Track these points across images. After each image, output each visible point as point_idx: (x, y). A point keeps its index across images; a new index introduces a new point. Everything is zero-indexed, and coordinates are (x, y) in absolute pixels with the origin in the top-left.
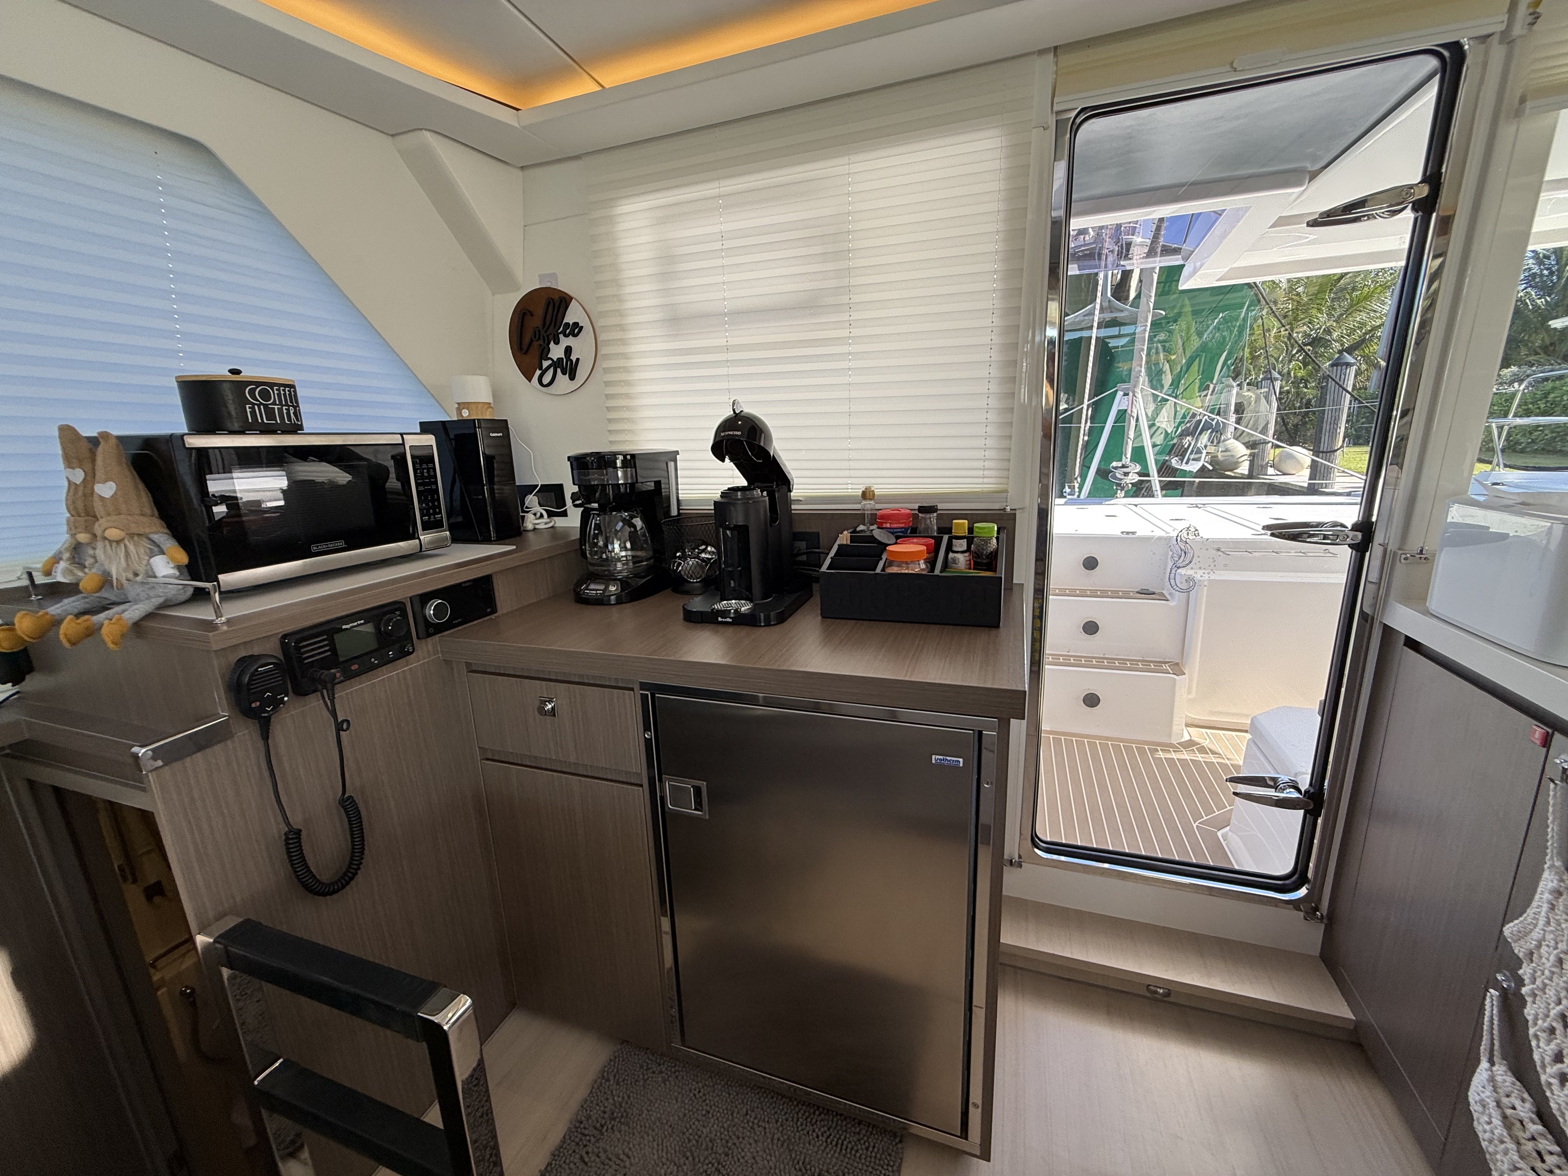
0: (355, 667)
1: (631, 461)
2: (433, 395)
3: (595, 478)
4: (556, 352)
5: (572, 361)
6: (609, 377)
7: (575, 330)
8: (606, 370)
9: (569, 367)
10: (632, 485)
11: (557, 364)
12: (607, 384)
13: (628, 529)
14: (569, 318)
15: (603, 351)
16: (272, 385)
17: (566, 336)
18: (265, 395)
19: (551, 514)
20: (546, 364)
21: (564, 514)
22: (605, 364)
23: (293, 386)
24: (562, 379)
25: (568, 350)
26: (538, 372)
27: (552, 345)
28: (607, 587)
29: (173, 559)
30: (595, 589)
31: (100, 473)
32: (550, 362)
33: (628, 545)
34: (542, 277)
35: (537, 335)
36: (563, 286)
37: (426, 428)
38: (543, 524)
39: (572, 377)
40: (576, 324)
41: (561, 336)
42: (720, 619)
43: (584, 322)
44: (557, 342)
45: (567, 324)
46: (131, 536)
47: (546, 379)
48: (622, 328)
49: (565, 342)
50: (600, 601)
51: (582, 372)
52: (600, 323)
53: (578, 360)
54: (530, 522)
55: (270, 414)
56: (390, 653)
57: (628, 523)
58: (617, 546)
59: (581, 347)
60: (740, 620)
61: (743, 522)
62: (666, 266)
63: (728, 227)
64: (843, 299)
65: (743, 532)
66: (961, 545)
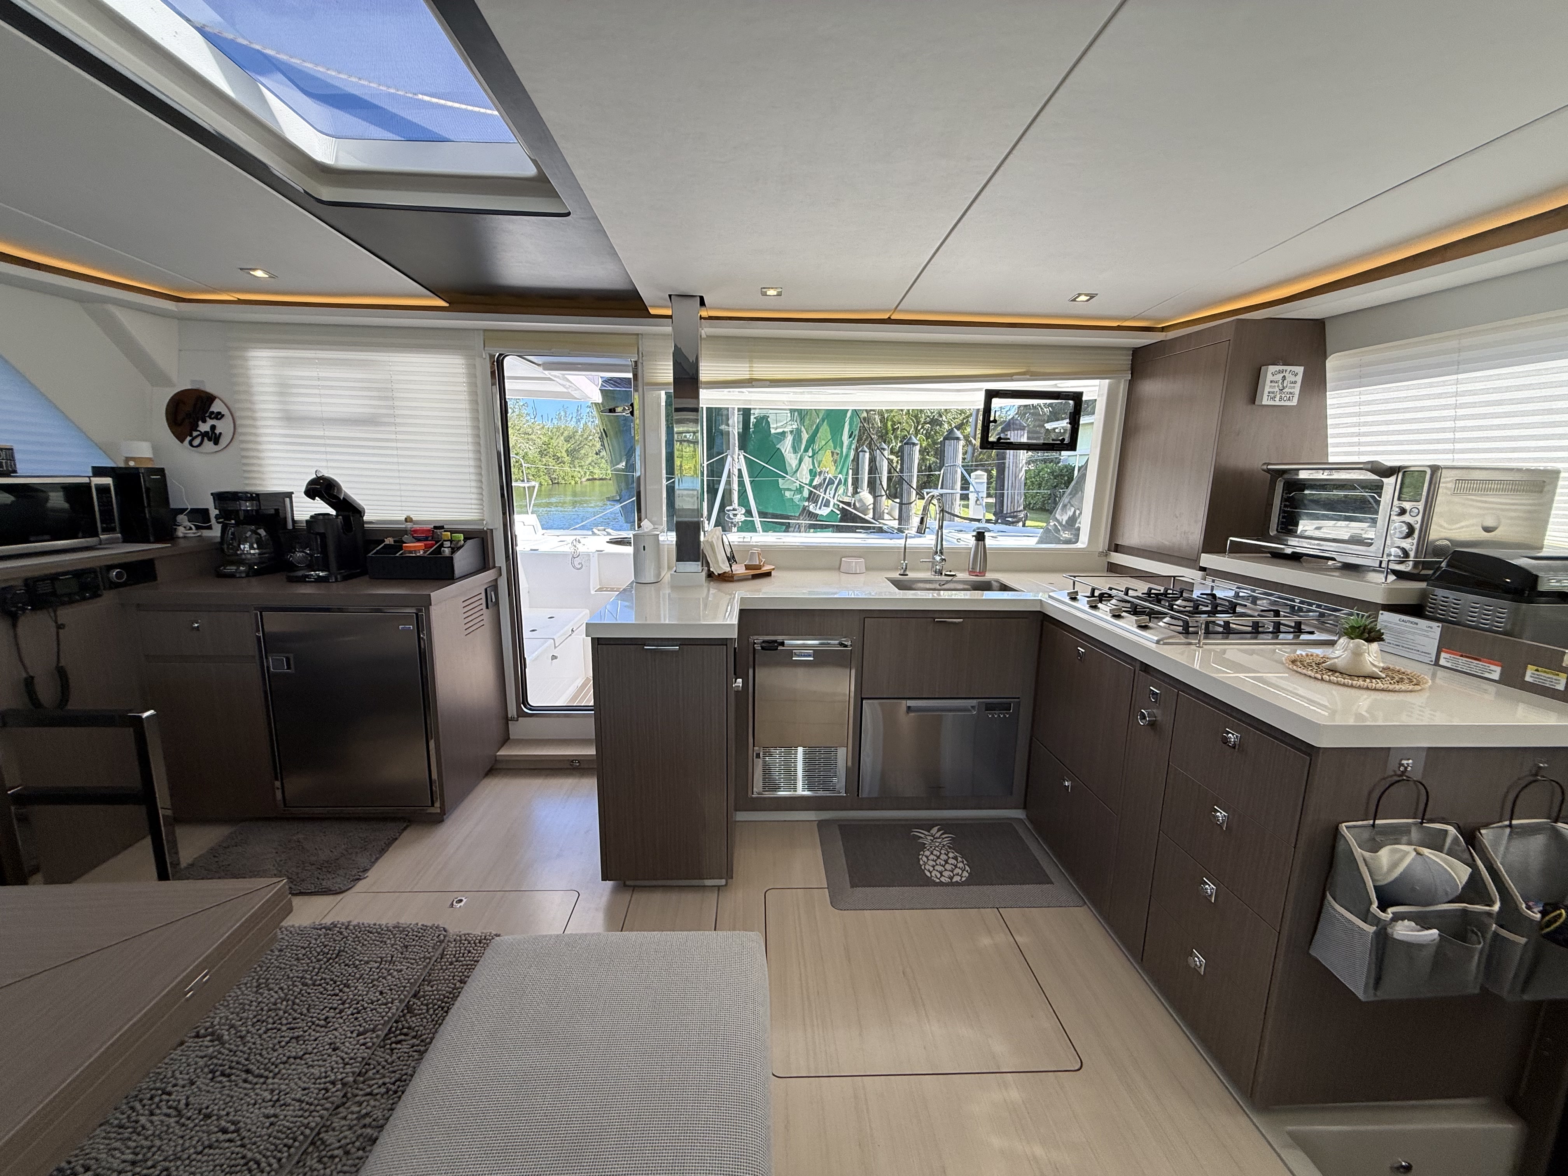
0: (67, 599)
1: (256, 497)
2: (104, 449)
3: (231, 506)
4: (204, 427)
5: (216, 434)
6: (246, 446)
7: (219, 416)
8: (242, 442)
9: (214, 437)
10: (257, 511)
11: (204, 435)
12: (243, 449)
13: (255, 536)
14: (214, 409)
15: (239, 430)
17: (211, 418)
19: (198, 528)
20: (195, 434)
21: (210, 528)
22: (242, 438)
23: (12, 449)
24: (208, 444)
25: (213, 427)
26: (189, 438)
27: (200, 423)
30: (232, 569)
32: (199, 433)
33: (255, 546)
34: (193, 382)
35: (188, 416)
36: (209, 388)
38: (190, 534)
39: (216, 444)
40: (219, 413)
41: (208, 419)
42: (306, 580)
43: (224, 411)
44: (204, 421)
45: (213, 413)
47: (196, 442)
48: (254, 419)
49: (211, 422)
50: (232, 576)
51: (224, 441)
52: (237, 414)
53: (220, 434)
54: (181, 531)
56: (87, 595)
57: (255, 532)
58: (247, 546)
59: (222, 427)
60: (319, 580)
61: (322, 531)
62: (284, 389)
63: (322, 374)
64: (392, 420)
65: (323, 536)
66: (447, 544)
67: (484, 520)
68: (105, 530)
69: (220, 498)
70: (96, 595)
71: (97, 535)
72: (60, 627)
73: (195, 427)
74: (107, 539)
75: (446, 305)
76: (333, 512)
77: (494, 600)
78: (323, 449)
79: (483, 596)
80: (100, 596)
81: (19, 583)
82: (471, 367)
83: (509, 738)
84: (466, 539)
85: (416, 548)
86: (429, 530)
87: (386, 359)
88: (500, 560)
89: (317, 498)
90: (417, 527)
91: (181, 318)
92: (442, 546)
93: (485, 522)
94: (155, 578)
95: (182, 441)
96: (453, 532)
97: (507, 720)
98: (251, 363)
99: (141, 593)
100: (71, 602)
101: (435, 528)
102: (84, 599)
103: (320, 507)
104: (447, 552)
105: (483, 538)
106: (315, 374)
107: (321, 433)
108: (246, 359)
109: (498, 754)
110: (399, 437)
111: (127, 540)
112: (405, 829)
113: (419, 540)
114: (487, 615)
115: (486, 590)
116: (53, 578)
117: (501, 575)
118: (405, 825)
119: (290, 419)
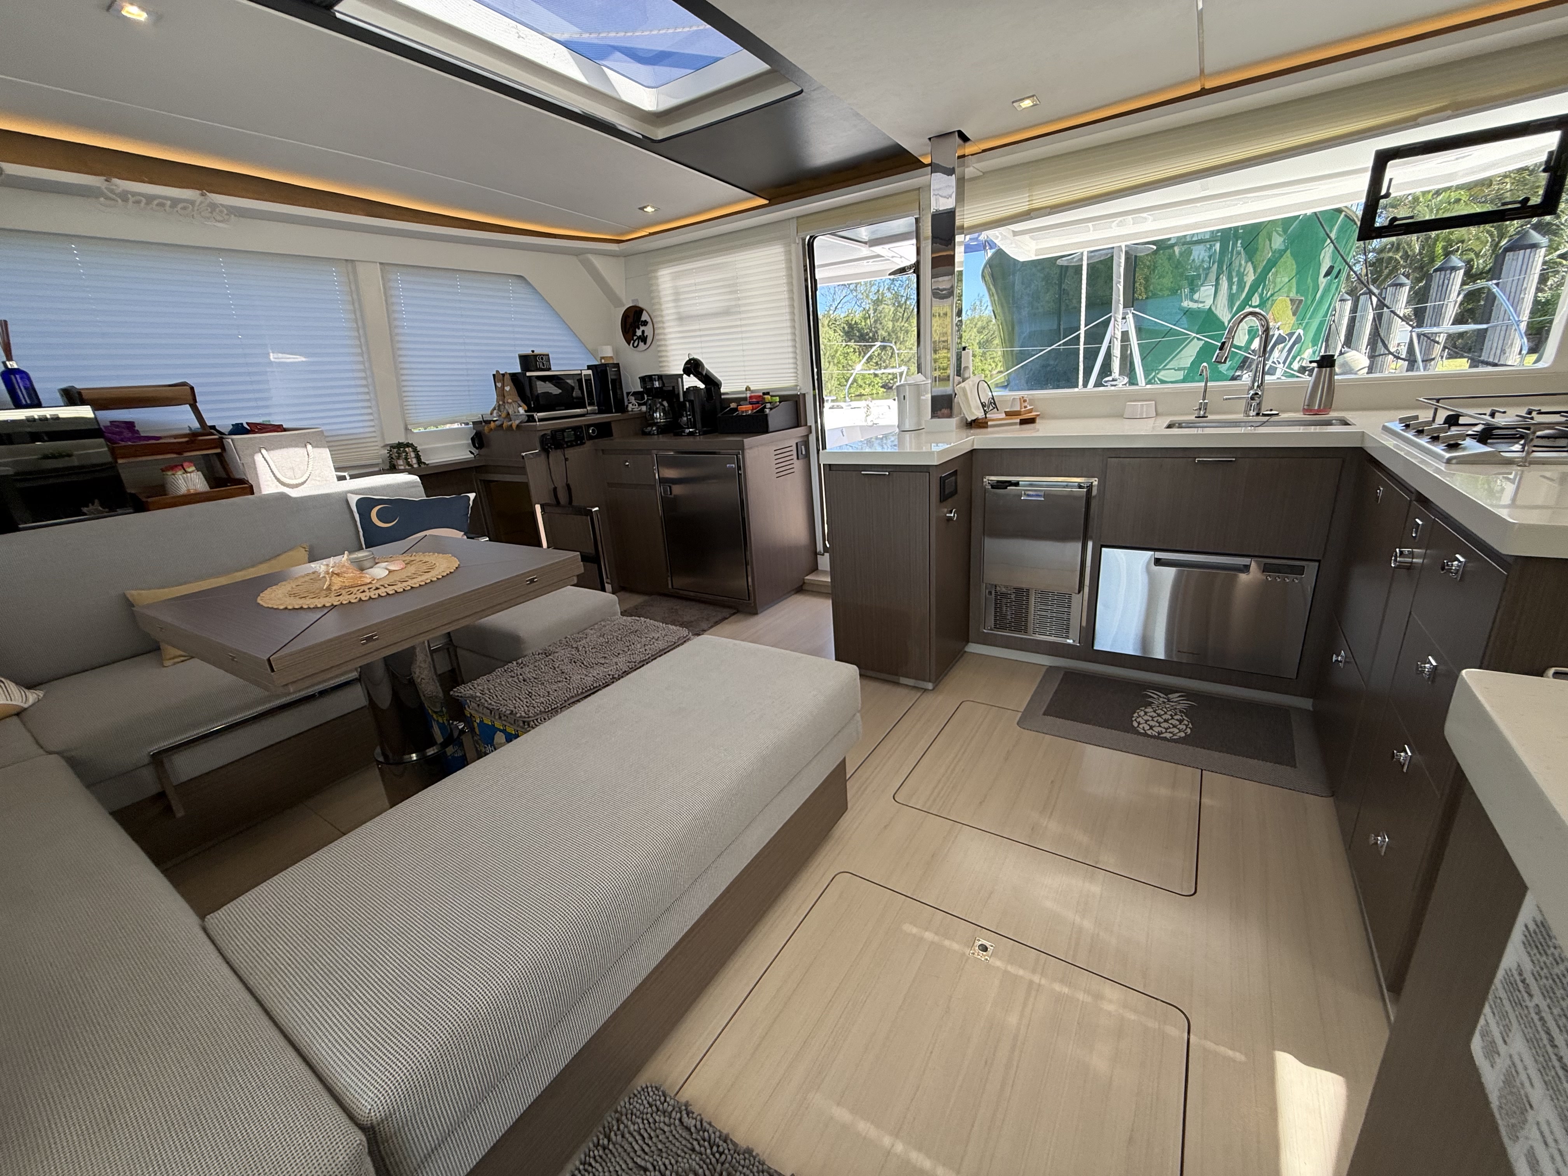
0: (569, 444)
1: (660, 377)
2: (593, 353)
3: (649, 386)
4: (639, 333)
5: (645, 336)
6: (658, 343)
7: (645, 323)
9: (643, 339)
11: (639, 338)
12: (659, 346)
14: (643, 319)
16: (543, 355)
17: (642, 325)
18: (539, 359)
19: (640, 405)
20: (635, 338)
23: (548, 355)
24: (641, 344)
25: (643, 332)
26: (632, 342)
27: (637, 330)
28: (652, 429)
29: (524, 408)
31: (505, 384)
32: (637, 337)
34: (633, 301)
35: (631, 326)
36: (641, 305)
37: (589, 367)
38: (636, 409)
39: (645, 344)
40: (646, 321)
41: (640, 326)
42: (682, 435)
43: (649, 320)
45: (642, 321)
46: (514, 401)
47: (635, 345)
48: (662, 322)
49: (642, 328)
50: (649, 434)
51: (649, 341)
52: (654, 320)
53: (647, 336)
54: (630, 407)
55: (542, 366)
56: (580, 442)
58: (658, 414)
59: (648, 330)
60: (691, 434)
61: (692, 398)
62: (677, 296)
63: (697, 281)
64: (738, 309)
65: (691, 402)
66: (768, 405)
67: (797, 386)
68: (590, 404)
69: (643, 379)
70: (582, 444)
71: (586, 408)
72: (566, 460)
73: (634, 333)
74: (591, 410)
75: (766, 202)
76: (702, 386)
77: (804, 453)
78: (698, 339)
79: (794, 448)
80: (585, 443)
81: (549, 432)
82: (788, 253)
83: (817, 569)
84: (780, 402)
85: (747, 409)
86: (760, 396)
87: (734, 259)
88: (811, 422)
89: (691, 375)
90: (753, 394)
91: (626, 255)
92: (765, 407)
93: (798, 388)
94: (612, 435)
95: (629, 344)
96: (772, 396)
97: (816, 554)
98: (661, 280)
99: (604, 443)
100: (572, 446)
101: (764, 394)
102: (577, 445)
103: (691, 381)
104: (767, 411)
105: (796, 401)
106: (693, 281)
107: (697, 327)
108: (656, 278)
109: (807, 578)
110: (743, 322)
111: (600, 412)
112: (734, 614)
113: (751, 403)
114: (798, 465)
115: (797, 444)
116: (563, 430)
117: (811, 432)
118: (734, 611)
119: (682, 319)
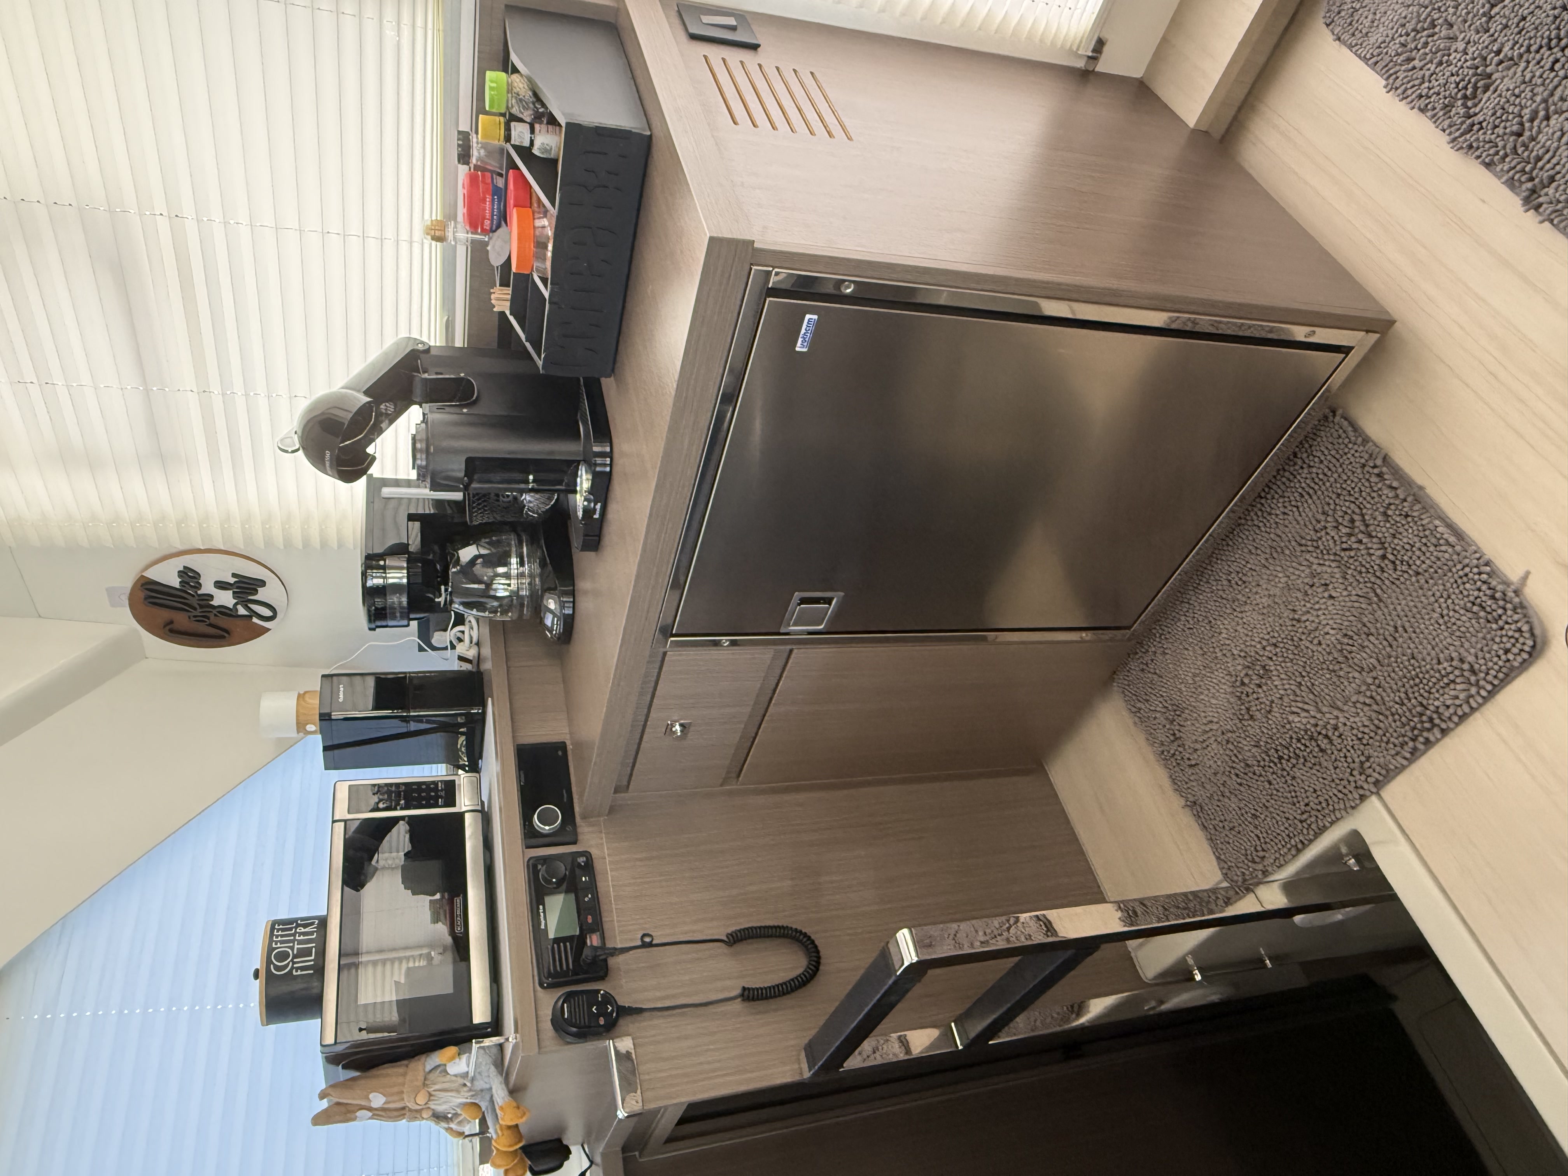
0: (590, 919)
2: (284, 752)
4: (225, 599)
5: (236, 582)
7: (189, 576)
8: (249, 542)
9: (245, 586)
10: (411, 559)
11: (241, 599)
13: (476, 569)
14: (175, 582)
15: (219, 545)
16: (270, 950)
17: (199, 587)
18: (283, 956)
20: (241, 610)
22: (239, 542)
23: (274, 923)
24: (262, 594)
25: (221, 585)
26: (255, 620)
27: (214, 603)
28: (551, 611)
29: (452, 1058)
30: (551, 623)
32: (239, 606)
33: (500, 568)
34: (114, 604)
35: (202, 619)
36: (127, 582)
37: (329, 776)
39: (263, 583)
40: (181, 574)
41: (201, 592)
42: (596, 516)
43: (179, 564)
44: (211, 597)
45: (182, 584)
47: (266, 612)
49: (207, 587)
50: (569, 623)
52: (178, 545)
53: (234, 575)
54: (468, 656)
55: (306, 952)
56: (584, 879)
57: (468, 566)
59: (214, 570)
65: (470, 463)
66: (520, 133)
70: (589, 867)
72: (647, 945)
74: (471, 802)
77: (732, 21)
80: (587, 854)
83: (1146, 80)
85: (526, 237)
92: (525, 152)
94: (562, 746)
99: (589, 779)
100: (597, 911)
101: (464, 157)
102: (592, 887)
104: (547, 139)
107: (192, 400)
113: (502, 220)
119: (162, 454)
